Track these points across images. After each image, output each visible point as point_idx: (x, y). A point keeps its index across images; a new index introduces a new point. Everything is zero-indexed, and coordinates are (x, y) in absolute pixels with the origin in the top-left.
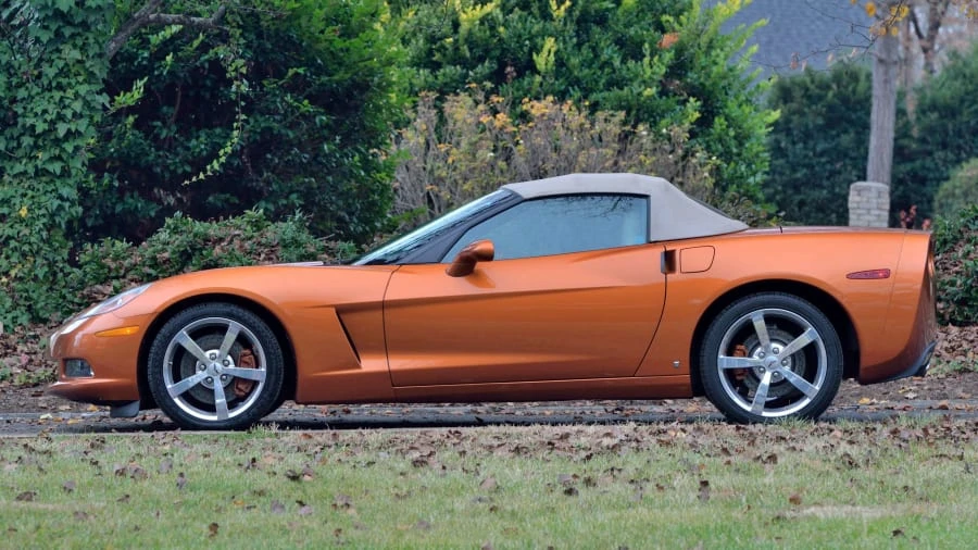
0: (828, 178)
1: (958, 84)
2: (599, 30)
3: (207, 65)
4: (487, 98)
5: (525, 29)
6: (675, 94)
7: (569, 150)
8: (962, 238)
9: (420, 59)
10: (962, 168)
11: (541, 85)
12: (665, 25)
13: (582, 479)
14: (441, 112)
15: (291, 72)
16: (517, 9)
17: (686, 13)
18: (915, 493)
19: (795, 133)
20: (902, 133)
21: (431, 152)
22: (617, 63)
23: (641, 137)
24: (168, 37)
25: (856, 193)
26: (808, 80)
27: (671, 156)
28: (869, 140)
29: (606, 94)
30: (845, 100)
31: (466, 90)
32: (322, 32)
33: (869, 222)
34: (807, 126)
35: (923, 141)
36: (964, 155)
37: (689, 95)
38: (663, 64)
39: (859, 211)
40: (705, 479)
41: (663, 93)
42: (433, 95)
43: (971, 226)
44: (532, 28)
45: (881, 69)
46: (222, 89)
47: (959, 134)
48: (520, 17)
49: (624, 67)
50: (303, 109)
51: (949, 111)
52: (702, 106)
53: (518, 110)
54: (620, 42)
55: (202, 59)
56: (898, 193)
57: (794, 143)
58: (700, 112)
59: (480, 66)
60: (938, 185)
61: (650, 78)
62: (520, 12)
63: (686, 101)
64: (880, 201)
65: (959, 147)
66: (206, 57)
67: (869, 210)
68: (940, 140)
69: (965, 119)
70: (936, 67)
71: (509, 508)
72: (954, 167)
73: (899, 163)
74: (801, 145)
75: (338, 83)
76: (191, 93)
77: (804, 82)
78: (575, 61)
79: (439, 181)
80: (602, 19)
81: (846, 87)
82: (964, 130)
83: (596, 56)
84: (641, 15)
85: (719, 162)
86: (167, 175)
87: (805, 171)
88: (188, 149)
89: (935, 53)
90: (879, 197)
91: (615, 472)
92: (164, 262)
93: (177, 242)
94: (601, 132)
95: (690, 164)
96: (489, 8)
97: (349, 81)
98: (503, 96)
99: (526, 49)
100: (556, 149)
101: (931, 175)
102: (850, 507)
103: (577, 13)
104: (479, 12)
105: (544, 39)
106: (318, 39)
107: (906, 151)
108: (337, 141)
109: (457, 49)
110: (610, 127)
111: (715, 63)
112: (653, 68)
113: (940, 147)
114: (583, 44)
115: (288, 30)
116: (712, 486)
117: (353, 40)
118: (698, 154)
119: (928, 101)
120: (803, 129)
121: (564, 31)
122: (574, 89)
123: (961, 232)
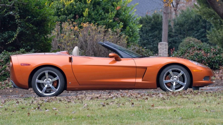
0: (152, 42)
1: (184, 18)
2: (98, 6)
3: (7, 16)
4: (72, 23)
5: (81, 6)
6: (117, 21)
7: (93, 35)
8: (186, 52)
9: (55, 14)
10: (185, 39)
11: (85, 19)
12: (114, 5)
13: (106, 104)
14: (61, 27)
15: (27, 17)
16: (78, 2)
17: (119, 2)
18: (178, 104)
19: (144, 31)
20: (170, 31)
21: (59, 36)
22: (103, 14)
23: (109, 32)
25: (160, 45)
26: (147, 18)
27: (117, 36)
28: (162, 33)
29: (100, 21)
30: (156, 23)
31: (67, 21)
32: (34, 8)
33: (163, 52)
34: (147, 29)
35: (175, 33)
36: (185, 36)
37: (120, 21)
38: (114, 14)
39: (161, 49)
40: (133, 103)
41: (114, 21)
42: (59, 22)
43: (188, 49)
44: (82, 6)
45: (165, 15)
46: (11, 22)
47: (184, 31)
48: (79, 3)
49: (105, 15)
50: (30, 26)
51: (181, 25)
52: (123, 24)
53: (80, 26)
54: (103, 9)
55: (6, 15)
56: (169, 46)
57: (143, 34)
58: (123, 25)
59: (70, 15)
60: (179, 44)
61: (111, 17)
62: (79, 2)
63: (120, 23)
64: (166, 47)
65: (184, 34)
66: (7, 14)
67: (163, 49)
68: (179, 32)
69: (186, 27)
70: (178, 15)
71: (91, 109)
72: (183, 39)
73: (169, 38)
74: (145, 34)
75: (38, 20)
76: (3, 23)
77: (146, 19)
78: (93, 14)
79: (61, 43)
80: (99, 3)
81: (156, 20)
82: (185, 30)
83: (98, 12)
84: (108, 2)
85: (128, 37)
87: (146, 41)
88: (3, 36)
89: (178, 11)
90: (166, 46)
91: (113, 102)
92: (2, 62)
93: (5, 57)
94: (100, 31)
95: (121, 38)
96: (72, 1)
97: (41, 19)
98: (76, 22)
99: (81, 11)
100: (89, 35)
101: (177, 41)
102: (164, 107)
103: (93, 2)
104: (70, 2)
105: (85, 9)
106: (33, 9)
107: (171, 35)
108: (38, 34)
109: (64, 11)
110: (102, 29)
111: (126, 14)
112: (112, 15)
113: (180, 34)
114: (95, 10)
115: (26, 7)
116: (134, 104)
117: (42, 10)
118: (123, 35)
119: (176, 23)
120: (146, 30)
121: (90, 7)
122: (93, 21)
123: (186, 51)
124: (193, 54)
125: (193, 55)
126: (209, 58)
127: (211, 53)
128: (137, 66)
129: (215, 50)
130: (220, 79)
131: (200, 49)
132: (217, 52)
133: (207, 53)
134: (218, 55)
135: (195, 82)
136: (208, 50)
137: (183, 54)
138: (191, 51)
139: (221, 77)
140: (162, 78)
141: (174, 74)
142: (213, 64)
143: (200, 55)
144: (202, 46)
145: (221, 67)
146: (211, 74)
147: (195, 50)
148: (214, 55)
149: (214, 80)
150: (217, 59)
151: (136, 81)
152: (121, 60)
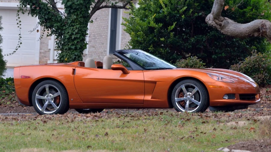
24: (184, 10)
86: (185, 48)
128: (145, 80)
135: (212, 100)
140: (173, 95)
151: (145, 99)
152: (129, 73)
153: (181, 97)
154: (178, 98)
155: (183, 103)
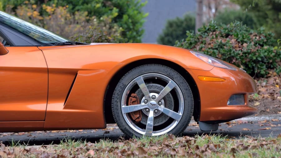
6: (109, 7)
8: (199, 41)
31: (24, 4)
41: (104, 6)
42: (11, 7)
43: (203, 36)
52: (119, 11)
58: (118, 13)
61: (99, 1)
63: (113, 9)
118: (115, 26)
123: (198, 39)
124: (212, 44)
125: (212, 48)
126: (245, 53)
127: (250, 43)
128: (49, 67)
129: (260, 37)
130: (270, 99)
131: (227, 36)
132: (263, 40)
133: (243, 42)
134: (266, 47)
135: (205, 108)
136: (244, 37)
137: (191, 47)
138: (208, 40)
139: (271, 94)
140: (118, 100)
141: (152, 89)
142: (254, 65)
143: (227, 46)
144: (232, 28)
145: (271, 72)
146: (250, 89)
147: (217, 37)
148: (256, 47)
149: (257, 100)
150: (262, 55)
151: (48, 109)
152: (7, 53)
153: (133, 103)
154: (127, 105)
155: (138, 116)
